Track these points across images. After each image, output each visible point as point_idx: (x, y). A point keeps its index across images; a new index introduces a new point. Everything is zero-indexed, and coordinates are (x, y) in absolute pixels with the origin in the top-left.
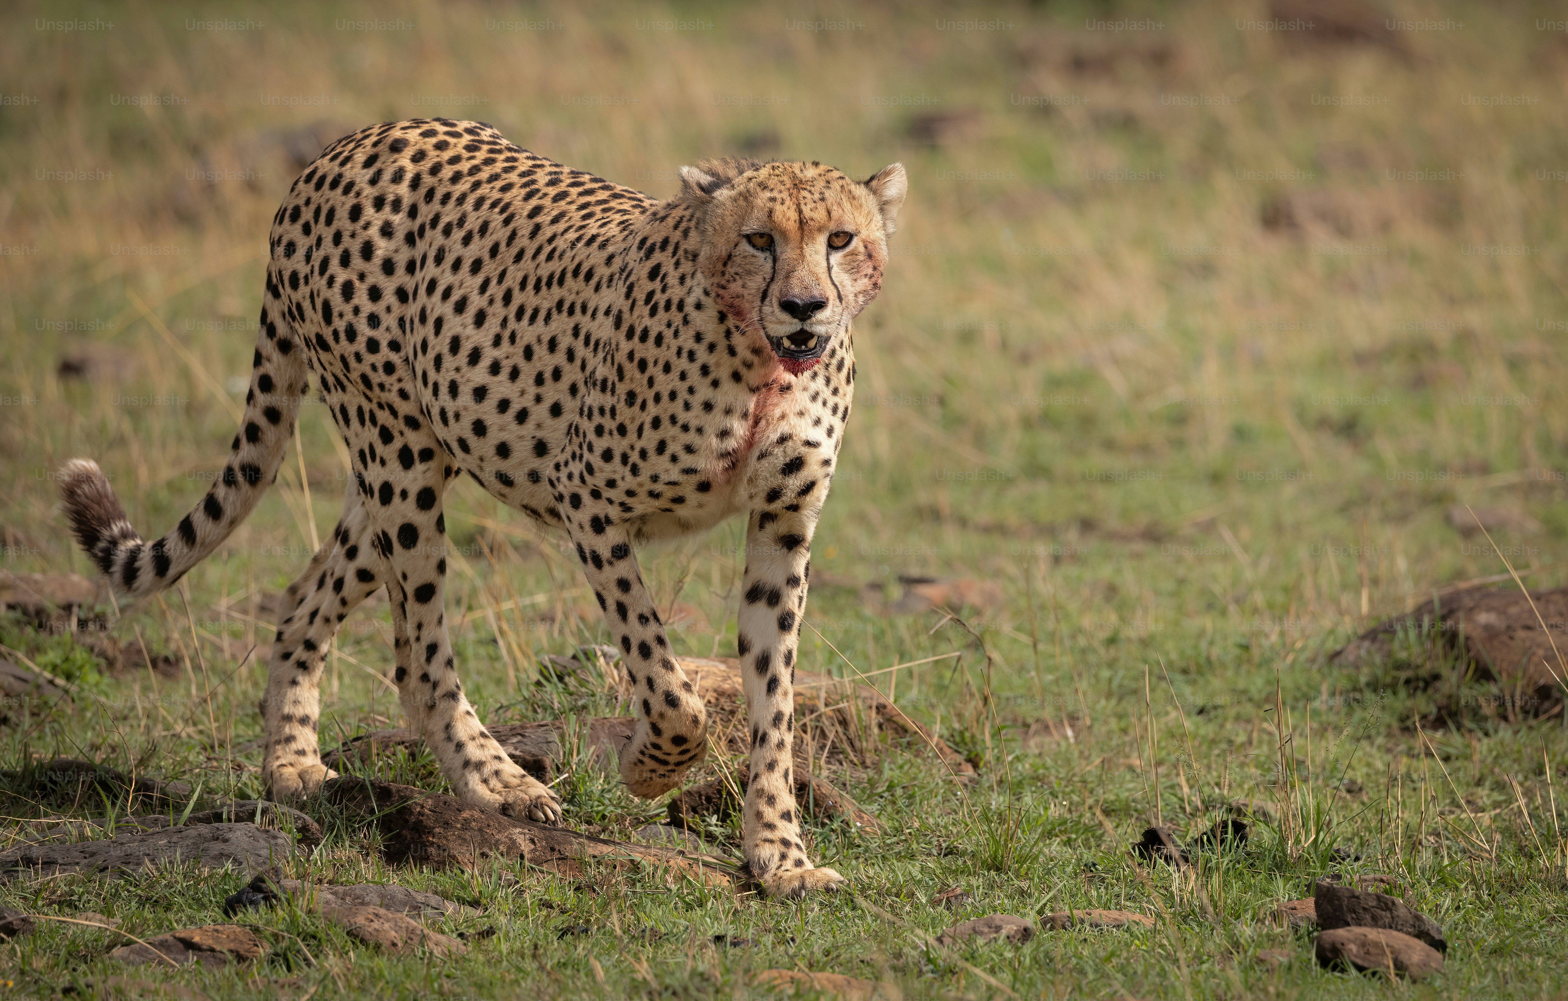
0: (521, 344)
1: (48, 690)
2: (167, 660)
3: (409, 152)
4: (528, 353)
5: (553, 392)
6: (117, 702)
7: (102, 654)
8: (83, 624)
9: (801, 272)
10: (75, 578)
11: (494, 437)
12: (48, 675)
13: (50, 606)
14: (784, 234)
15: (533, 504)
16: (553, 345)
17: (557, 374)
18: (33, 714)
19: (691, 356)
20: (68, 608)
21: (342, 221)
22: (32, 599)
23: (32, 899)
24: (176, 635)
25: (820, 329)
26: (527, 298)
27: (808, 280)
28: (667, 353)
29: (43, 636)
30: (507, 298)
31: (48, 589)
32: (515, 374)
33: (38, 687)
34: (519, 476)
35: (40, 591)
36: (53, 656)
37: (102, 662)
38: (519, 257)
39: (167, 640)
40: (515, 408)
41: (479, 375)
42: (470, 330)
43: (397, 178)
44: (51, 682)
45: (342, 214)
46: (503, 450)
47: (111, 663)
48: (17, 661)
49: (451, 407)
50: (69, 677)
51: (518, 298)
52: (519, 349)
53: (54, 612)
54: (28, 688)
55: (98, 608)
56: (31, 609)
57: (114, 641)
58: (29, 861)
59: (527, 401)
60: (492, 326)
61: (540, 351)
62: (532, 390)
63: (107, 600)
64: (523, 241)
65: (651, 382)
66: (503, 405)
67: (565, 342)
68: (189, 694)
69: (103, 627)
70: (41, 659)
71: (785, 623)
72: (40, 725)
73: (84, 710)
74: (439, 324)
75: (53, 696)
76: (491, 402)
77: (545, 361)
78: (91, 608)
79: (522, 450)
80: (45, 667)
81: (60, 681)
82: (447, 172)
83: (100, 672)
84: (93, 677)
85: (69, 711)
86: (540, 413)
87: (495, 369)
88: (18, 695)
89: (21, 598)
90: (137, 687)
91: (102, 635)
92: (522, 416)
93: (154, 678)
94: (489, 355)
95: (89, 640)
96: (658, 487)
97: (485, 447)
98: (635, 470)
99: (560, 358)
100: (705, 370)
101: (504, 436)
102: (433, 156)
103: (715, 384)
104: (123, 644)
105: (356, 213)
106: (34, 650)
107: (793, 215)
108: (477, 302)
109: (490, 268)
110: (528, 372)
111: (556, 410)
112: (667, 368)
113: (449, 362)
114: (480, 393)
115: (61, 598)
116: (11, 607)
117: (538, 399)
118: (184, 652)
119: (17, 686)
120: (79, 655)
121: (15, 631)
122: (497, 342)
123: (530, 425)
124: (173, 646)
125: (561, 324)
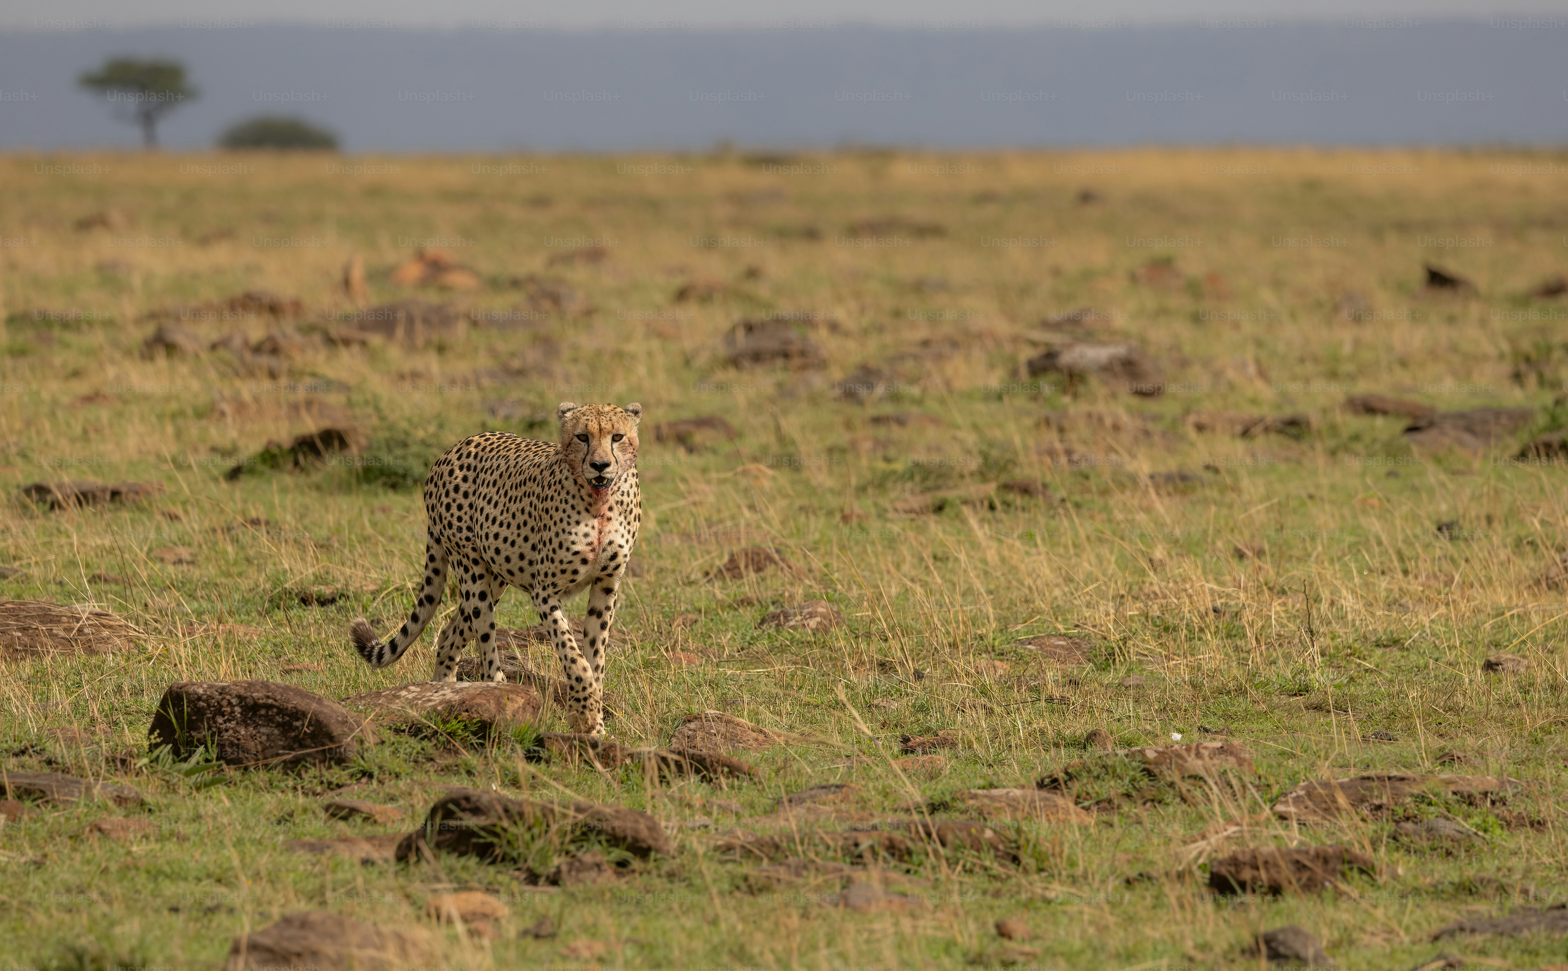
0: (511, 512)
1: (1474, 838)
2: (1539, 822)
3: (473, 444)
4: (514, 516)
5: (525, 531)
6: (1511, 845)
7: (1504, 819)
8: (1493, 803)
9: (599, 451)
10: (1489, 778)
11: (503, 554)
12: (1474, 830)
13: (1475, 793)
14: (592, 434)
15: (523, 583)
16: (523, 511)
17: (525, 524)
18: (1467, 851)
19: (566, 502)
20: (1486, 794)
21: (446, 477)
22: (1466, 789)
23: (1464, 949)
24: (1543, 809)
25: (608, 476)
26: (512, 493)
27: (603, 454)
28: (556, 503)
29: (1472, 808)
30: (506, 494)
31: (1474, 784)
32: (509, 526)
33: (1469, 836)
34: (515, 570)
35: (1470, 785)
36: (1477, 820)
37: (1504, 823)
38: (509, 477)
39: (1539, 812)
40: (510, 540)
41: (495, 529)
42: (492, 510)
43: (469, 455)
44: (1476, 834)
45: (446, 474)
46: (508, 559)
47: (1509, 824)
48: (1458, 823)
49: (486, 544)
50: (1485, 831)
51: (510, 494)
52: (510, 515)
53: (1478, 796)
54: (1463, 836)
55: (1501, 794)
56: (1466, 794)
57: (1510, 812)
58: (1462, 929)
59: (514, 537)
60: (500, 506)
61: (518, 514)
62: (516, 532)
63: (1506, 790)
64: (511, 469)
65: (551, 518)
66: (505, 540)
67: (527, 509)
68: (1550, 841)
69: (1504, 804)
70: (1470, 821)
71: (603, 626)
72: (1470, 857)
73: (1493, 849)
74: (482, 510)
75: (1478, 843)
76: (501, 539)
77: (520, 518)
78: (1498, 794)
79: (515, 558)
80: (1472, 825)
81: (1481, 833)
82: (488, 449)
83: (1502, 828)
84: (1498, 831)
85: (1485, 849)
86: (520, 541)
87: (501, 525)
88: (1458, 841)
89: (1460, 788)
90: (1522, 837)
91: (1504, 808)
92: (513, 544)
93: (1531, 832)
94: (499, 519)
95: (1496, 811)
96: (564, 566)
97: (500, 559)
98: (553, 561)
99: (526, 517)
100: (573, 507)
101: (508, 553)
102: (483, 444)
103: (579, 513)
104: (1515, 814)
105: (451, 473)
106: (1467, 817)
107: (597, 427)
108: (495, 498)
109: (500, 483)
110: (514, 524)
111: (526, 539)
112: (557, 510)
113: (485, 525)
114: (496, 536)
115: (1481, 788)
116: (1455, 793)
117: (519, 535)
118: (1548, 818)
119: (1458, 836)
120: (1491, 819)
121: (1457, 806)
122: (502, 514)
123: (516, 547)
124: (1542, 815)
125: (527, 501)
